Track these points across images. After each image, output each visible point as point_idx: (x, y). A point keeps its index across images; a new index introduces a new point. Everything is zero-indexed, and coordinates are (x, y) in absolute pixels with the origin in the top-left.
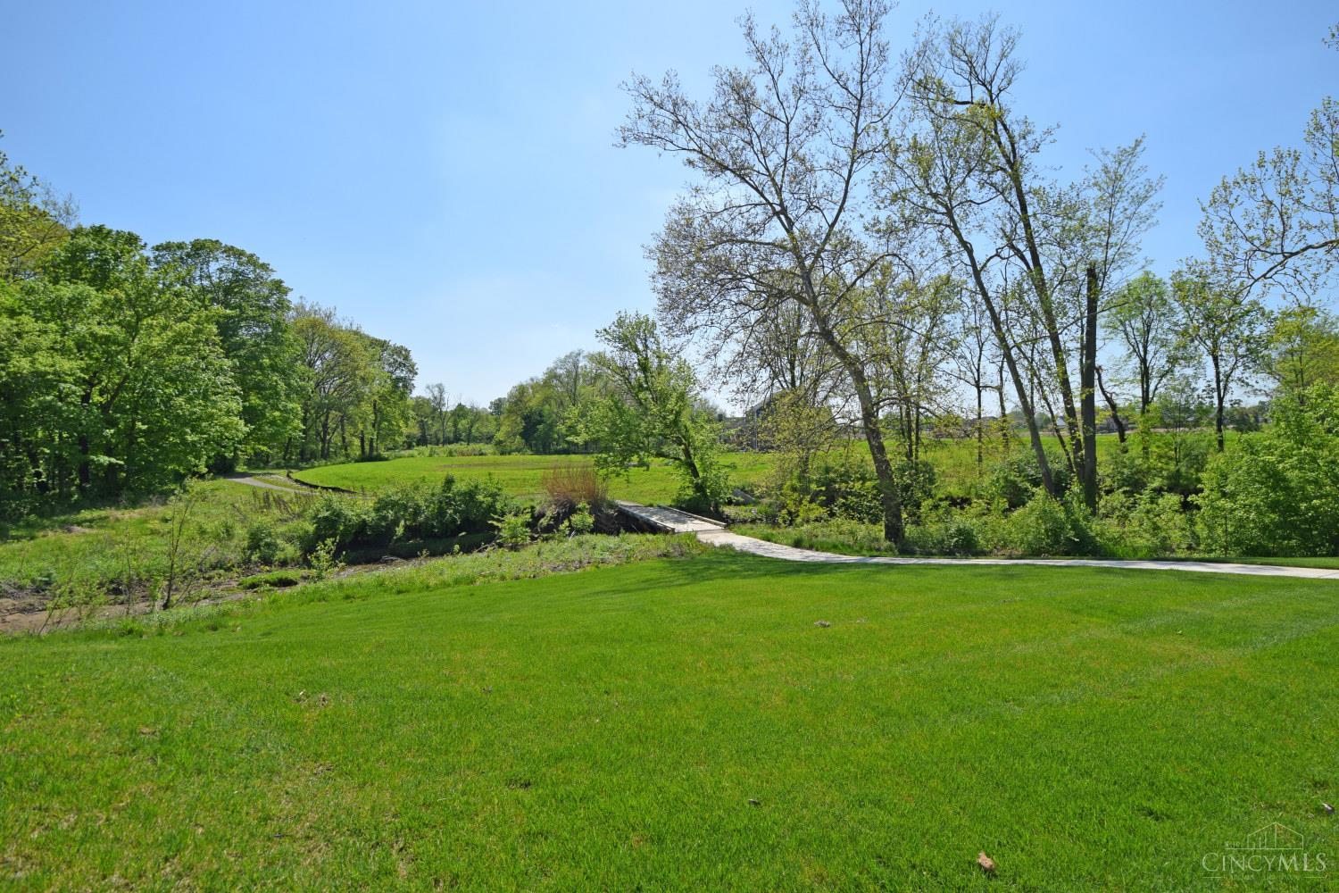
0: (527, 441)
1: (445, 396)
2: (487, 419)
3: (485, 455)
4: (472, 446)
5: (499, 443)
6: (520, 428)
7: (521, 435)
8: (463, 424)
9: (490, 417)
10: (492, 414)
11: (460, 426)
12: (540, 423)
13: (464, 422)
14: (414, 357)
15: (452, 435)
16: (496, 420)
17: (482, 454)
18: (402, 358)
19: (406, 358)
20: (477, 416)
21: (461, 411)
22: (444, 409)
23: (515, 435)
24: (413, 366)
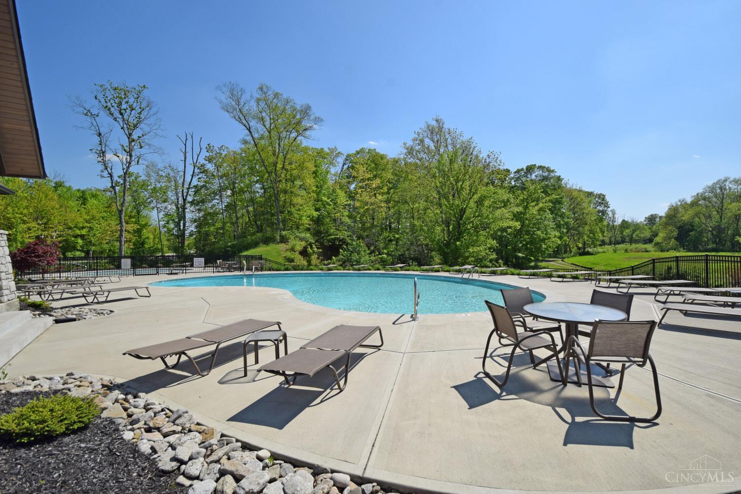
0: (680, 243)
1: (616, 216)
2: (644, 229)
3: (649, 251)
4: (634, 246)
5: (657, 244)
6: (675, 234)
7: (676, 239)
8: (627, 232)
9: (646, 227)
10: (646, 225)
11: (624, 233)
12: (692, 230)
13: (627, 231)
14: (607, 198)
15: (620, 239)
16: (650, 229)
17: (647, 251)
18: (602, 199)
19: (603, 199)
20: (637, 227)
21: (625, 224)
22: (615, 224)
23: (670, 239)
24: (607, 203)
